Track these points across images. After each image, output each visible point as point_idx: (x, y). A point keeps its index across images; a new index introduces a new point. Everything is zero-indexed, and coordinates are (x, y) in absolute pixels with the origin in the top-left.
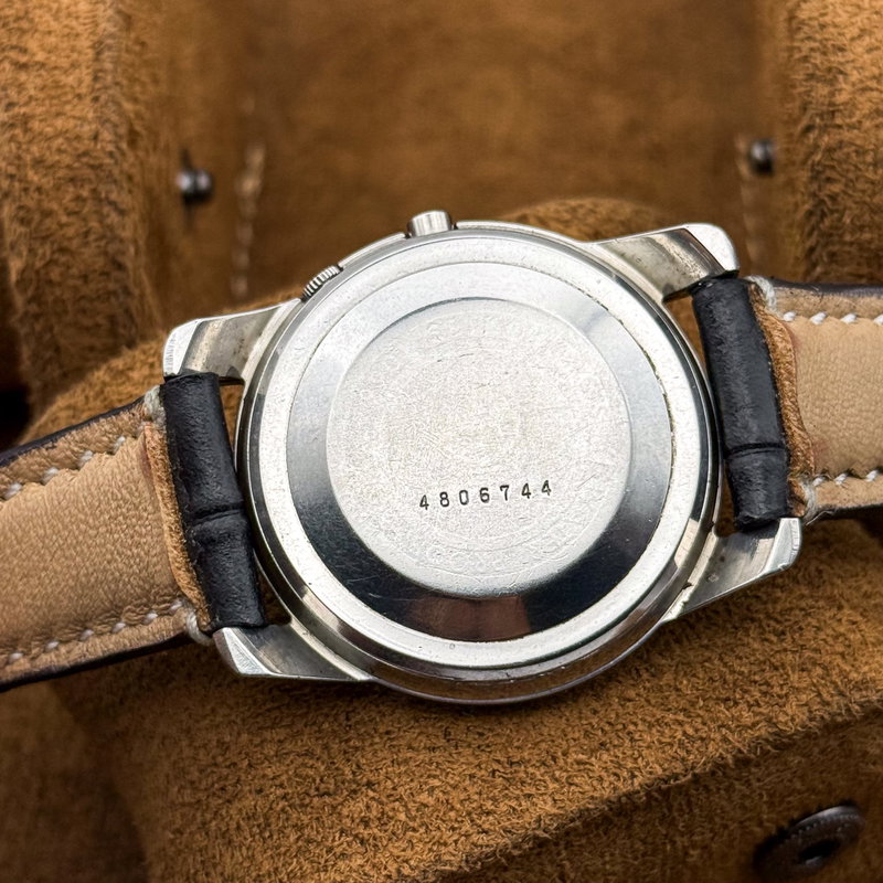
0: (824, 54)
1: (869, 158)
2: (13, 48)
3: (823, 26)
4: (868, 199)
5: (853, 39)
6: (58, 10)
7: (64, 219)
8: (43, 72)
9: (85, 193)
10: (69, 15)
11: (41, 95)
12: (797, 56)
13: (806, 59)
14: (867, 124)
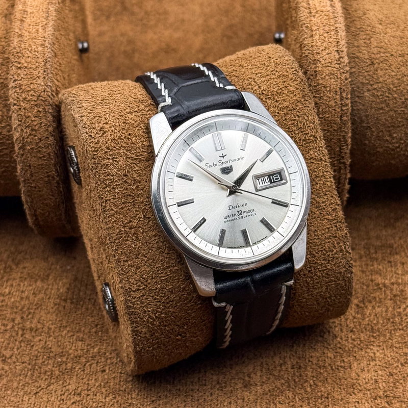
0: (313, 55)
1: (328, 89)
2: (16, 62)
3: (312, 46)
4: (327, 103)
5: (322, 50)
6: (31, 50)
7: (33, 119)
8: (26, 69)
9: (41, 110)
10: (35, 51)
11: (25, 77)
12: (304, 55)
13: (307, 56)
14: (327, 78)
